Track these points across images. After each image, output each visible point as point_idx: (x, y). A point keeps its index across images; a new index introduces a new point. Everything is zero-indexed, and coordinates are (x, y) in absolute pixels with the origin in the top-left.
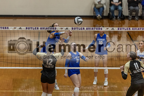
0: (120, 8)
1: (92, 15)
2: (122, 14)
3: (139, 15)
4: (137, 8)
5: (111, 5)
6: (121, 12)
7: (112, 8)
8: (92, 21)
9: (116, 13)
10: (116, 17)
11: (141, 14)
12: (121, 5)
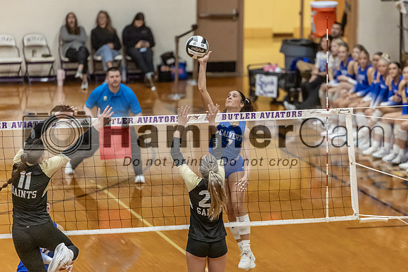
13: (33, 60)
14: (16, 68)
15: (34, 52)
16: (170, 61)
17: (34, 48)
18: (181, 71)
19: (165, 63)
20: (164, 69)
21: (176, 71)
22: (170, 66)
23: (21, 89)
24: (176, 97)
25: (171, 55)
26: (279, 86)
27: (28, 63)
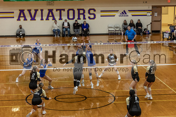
0: (68, 29)
1: (52, 34)
2: (70, 33)
3: (80, 33)
4: (79, 30)
5: (63, 28)
6: (69, 32)
7: (64, 30)
8: (52, 38)
9: (66, 33)
10: (67, 35)
11: (81, 33)
12: (69, 28)
13: (117, 30)
14: (113, 31)
15: (117, 28)
16: (146, 30)
17: (117, 27)
18: (148, 32)
19: (145, 31)
20: (144, 32)
21: (147, 32)
22: (146, 31)
23: (114, 36)
24: (147, 38)
25: (146, 29)
26: (169, 36)
27: (116, 30)
